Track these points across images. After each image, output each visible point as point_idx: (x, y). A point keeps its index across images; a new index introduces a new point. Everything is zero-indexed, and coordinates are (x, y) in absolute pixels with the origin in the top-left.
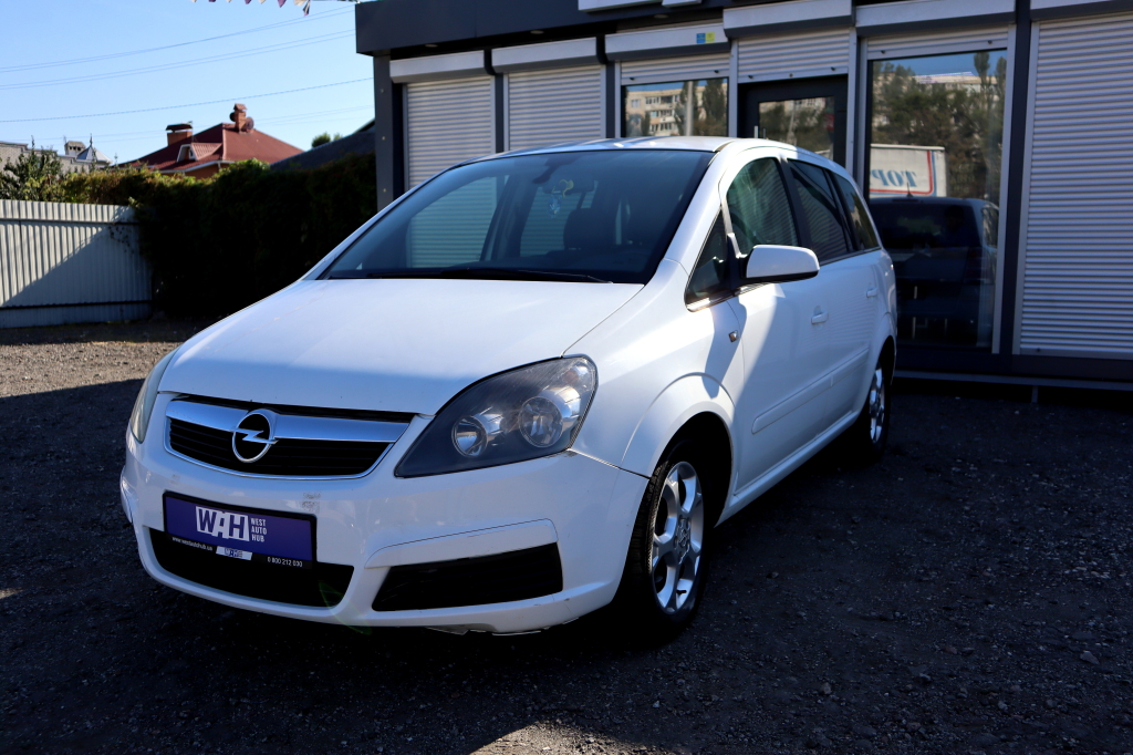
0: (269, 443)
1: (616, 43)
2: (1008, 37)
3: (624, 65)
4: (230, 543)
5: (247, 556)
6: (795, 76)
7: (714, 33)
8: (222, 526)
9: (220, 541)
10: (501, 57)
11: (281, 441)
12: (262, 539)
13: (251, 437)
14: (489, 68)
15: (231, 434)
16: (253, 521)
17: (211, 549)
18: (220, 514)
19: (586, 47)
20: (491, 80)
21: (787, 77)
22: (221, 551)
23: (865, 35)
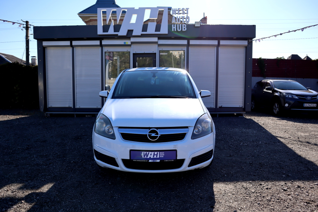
0: (159, 136)
1: (104, 42)
2: (185, 48)
3: (105, 47)
4: (153, 159)
5: (158, 161)
6: (145, 53)
7: (128, 42)
8: (151, 155)
9: (150, 159)
10: (74, 43)
11: (162, 135)
12: (163, 157)
13: (153, 135)
14: (71, 45)
15: (147, 135)
16: (160, 153)
17: (147, 161)
18: (150, 153)
19: (97, 43)
20: (71, 48)
21: (144, 53)
22: (150, 161)
23: (159, 45)
